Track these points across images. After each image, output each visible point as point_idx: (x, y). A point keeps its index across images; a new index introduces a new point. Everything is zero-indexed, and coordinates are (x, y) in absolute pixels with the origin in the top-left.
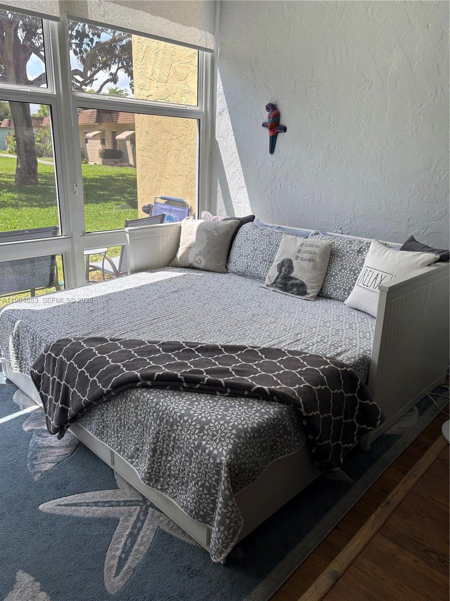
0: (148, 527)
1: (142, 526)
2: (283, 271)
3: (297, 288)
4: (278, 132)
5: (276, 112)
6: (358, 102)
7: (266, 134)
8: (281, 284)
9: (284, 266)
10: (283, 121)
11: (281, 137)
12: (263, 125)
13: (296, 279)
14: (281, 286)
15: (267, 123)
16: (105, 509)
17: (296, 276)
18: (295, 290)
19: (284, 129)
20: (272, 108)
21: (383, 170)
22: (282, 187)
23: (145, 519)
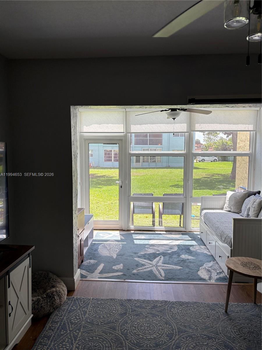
23: (151, 267)
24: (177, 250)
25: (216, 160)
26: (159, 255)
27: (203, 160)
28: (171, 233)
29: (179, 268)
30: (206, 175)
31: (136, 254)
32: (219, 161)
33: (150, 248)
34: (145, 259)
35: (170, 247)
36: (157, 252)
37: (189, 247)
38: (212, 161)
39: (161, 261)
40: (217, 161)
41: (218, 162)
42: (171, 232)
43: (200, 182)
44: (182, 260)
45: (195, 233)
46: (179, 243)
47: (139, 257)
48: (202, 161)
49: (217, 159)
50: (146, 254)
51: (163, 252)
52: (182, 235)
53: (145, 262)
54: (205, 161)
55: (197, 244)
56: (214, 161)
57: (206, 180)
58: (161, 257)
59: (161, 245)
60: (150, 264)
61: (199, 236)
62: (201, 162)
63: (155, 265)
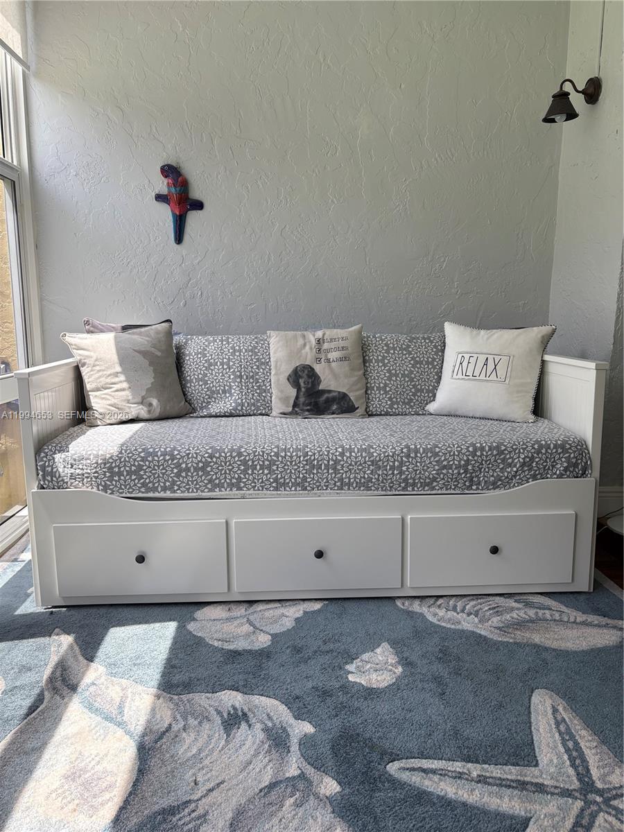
2: (302, 384)
3: (337, 404)
4: (188, 210)
6: (319, 171)
8: (309, 405)
9: (301, 377)
10: (196, 193)
11: (194, 218)
12: (158, 199)
13: (330, 391)
14: (308, 408)
15: (164, 195)
17: (327, 387)
18: (335, 407)
19: (199, 205)
21: (368, 259)
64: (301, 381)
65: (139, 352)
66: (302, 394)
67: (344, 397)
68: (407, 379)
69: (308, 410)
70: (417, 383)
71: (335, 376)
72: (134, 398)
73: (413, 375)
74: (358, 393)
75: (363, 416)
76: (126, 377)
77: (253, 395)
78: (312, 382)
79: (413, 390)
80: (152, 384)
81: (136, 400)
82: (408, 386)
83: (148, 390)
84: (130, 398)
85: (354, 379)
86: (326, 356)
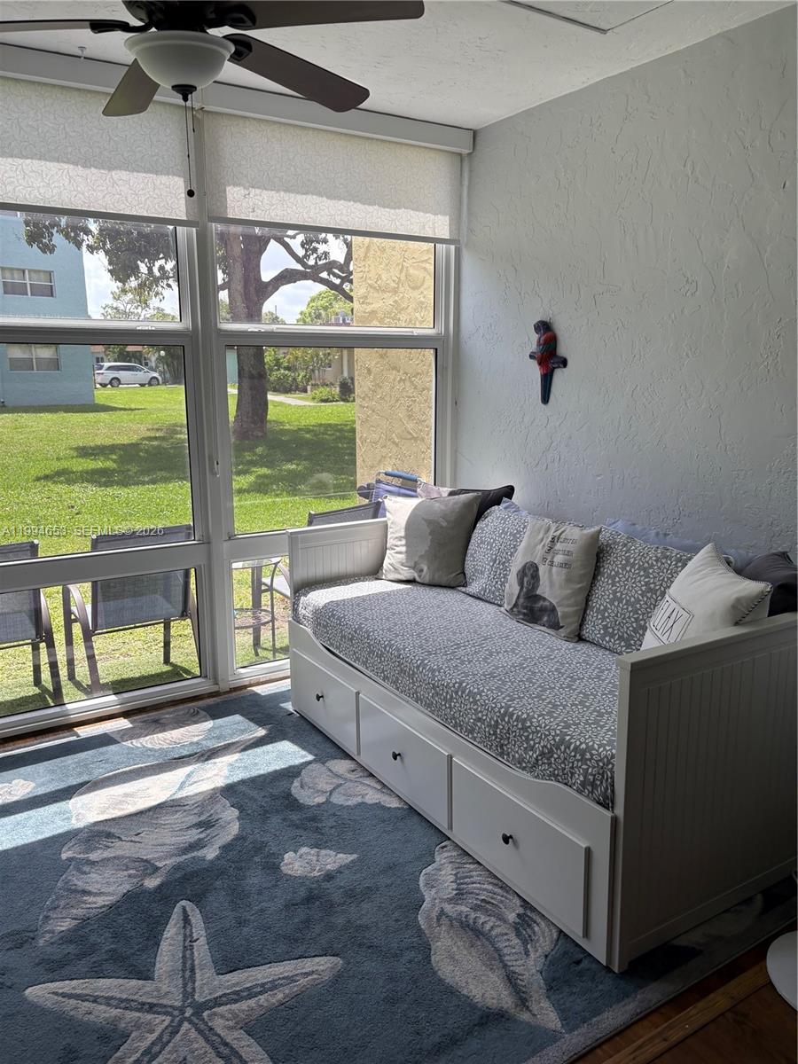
0: (168, 1056)
1: (160, 1052)
2: (525, 584)
3: (547, 615)
4: (554, 368)
5: (549, 334)
6: (676, 318)
7: (535, 371)
8: (526, 608)
9: (526, 575)
10: (562, 351)
11: (560, 376)
12: (531, 357)
13: (544, 599)
14: (525, 611)
15: (535, 353)
16: (115, 1012)
18: (545, 619)
19: (564, 363)
20: (544, 328)
21: (722, 432)
22: (562, 461)
23: (169, 1042)
24: (242, 828)
25: (154, 382)
26: (164, 898)
27: (115, 382)
28: (156, 721)
29: (323, 966)
30: (148, 430)
31: (21, 946)
32: (165, 382)
33: (93, 863)
34: (97, 972)
35: (196, 820)
36: (151, 883)
37: (284, 784)
38: (142, 385)
39: (201, 951)
40: (158, 384)
41: (163, 387)
42: (153, 715)
43: (140, 456)
44: (302, 892)
45: (258, 689)
46: (226, 772)
47: (55, 968)
48: (111, 383)
49: (160, 378)
50: (85, 921)
51: (177, 868)
52: (214, 717)
53: (108, 1001)
54: (120, 383)
55: (310, 757)
56: (150, 384)
57: (158, 447)
58: (186, 920)
59: (144, 819)
60: (151, 1008)
61: (289, 706)
62: (109, 386)
63: (182, 1010)
64: (526, 579)
65: (426, 521)
66: (522, 594)
67: (552, 610)
68: (630, 609)
69: (524, 614)
70: (641, 617)
71: (552, 584)
72: (407, 562)
73: (638, 606)
74: (567, 610)
75: (568, 639)
76: (407, 542)
77: (497, 582)
78: (533, 584)
79: (634, 625)
80: (426, 552)
81: (409, 564)
82: (629, 618)
83: (421, 557)
84: (404, 561)
85: (569, 591)
86: (553, 558)
